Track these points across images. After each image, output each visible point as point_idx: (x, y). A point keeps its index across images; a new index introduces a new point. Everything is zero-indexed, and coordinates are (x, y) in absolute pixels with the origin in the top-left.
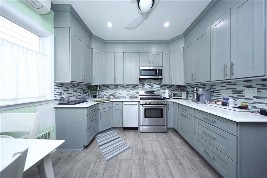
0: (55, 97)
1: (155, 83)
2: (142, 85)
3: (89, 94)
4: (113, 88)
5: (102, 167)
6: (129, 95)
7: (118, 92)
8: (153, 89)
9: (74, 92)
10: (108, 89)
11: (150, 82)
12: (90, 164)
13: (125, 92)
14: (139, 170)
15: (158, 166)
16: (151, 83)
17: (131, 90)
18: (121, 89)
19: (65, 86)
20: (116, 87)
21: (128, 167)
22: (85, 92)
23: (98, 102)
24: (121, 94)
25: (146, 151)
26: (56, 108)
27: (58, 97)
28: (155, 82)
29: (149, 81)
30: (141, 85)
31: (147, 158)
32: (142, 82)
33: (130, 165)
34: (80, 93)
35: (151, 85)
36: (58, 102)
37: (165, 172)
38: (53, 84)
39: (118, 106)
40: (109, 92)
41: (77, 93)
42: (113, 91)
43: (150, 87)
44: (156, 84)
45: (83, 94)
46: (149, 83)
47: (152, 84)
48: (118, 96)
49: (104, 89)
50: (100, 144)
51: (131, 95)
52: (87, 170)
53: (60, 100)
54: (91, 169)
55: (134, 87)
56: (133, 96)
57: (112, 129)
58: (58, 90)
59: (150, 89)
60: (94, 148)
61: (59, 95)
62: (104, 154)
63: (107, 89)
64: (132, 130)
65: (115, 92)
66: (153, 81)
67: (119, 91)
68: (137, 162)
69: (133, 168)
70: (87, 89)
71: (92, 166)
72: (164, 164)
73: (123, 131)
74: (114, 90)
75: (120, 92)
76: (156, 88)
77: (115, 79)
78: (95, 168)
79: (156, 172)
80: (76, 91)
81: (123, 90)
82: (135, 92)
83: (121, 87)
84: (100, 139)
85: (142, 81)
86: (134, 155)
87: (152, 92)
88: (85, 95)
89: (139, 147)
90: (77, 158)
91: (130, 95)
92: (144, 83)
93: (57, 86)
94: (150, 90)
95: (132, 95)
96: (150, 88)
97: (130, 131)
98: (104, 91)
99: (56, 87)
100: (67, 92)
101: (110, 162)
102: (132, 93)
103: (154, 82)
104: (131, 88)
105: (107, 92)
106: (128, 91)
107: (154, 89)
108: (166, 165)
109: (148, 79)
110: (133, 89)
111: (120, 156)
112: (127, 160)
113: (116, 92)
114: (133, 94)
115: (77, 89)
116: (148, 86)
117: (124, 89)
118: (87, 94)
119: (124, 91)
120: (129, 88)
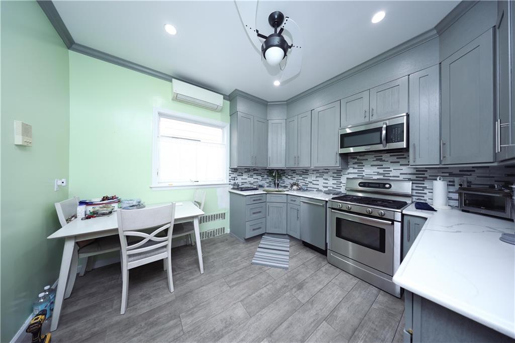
0: (230, 181)
1: (398, 160)
2: (356, 166)
3: (270, 180)
4: (302, 173)
5: (244, 264)
6: (327, 187)
7: (309, 180)
8: (391, 178)
9: (248, 177)
10: (294, 175)
11: (381, 160)
12: (240, 255)
13: (321, 181)
14: (271, 293)
15: (299, 312)
16: (384, 161)
17: (332, 178)
18: (313, 175)
19: (240, 171)
20: (305, 172)
21: (263, 282)
22: (265, 177)
23: (265, 192)
24: (313, 184)
25: (304, 287)
26: (230, 192)
27: (233, 182)
28: (395, 157)
29: (375, 157)
30: (354, 168)
31: (296, 294)
32: (358, 160)
33: (268, 281)
34: (257, 179)
35: (383, 167)
36: (232, 187)
37: (301, 325)
38: (229, 169)
39: (294, 202)
40: (295, 179)
41: (252, 178)
42: (301, 178)
43: (381, 171)
44: (401, 163)
45: (262, 180)
46: (375, 163)
47: (385, 165)
48: (309, 186)
49: (289, 174)
50: (260, 246)
51: (331, 188)
52: (235, 258)
53: (234, 185)
54: (236, 260)
55: (337, 171)
56: (337, 190)
57: (287, 236)
58: (232, 175)
59: (381, 177)
60: (253, 246)
61: (233, 180)
62: (255, 256)
63: (292, 174)
64: (316, 252)
65: (304, 180)
66: (391, 156)
67: (311, 178)
68: (278, 286)
69: (268, 287)
70: (268, 174)
71: (239, 258)
72: (312, 320)
73: (302, 247)
74: (303, 176)
75: (312, 181)
76: (399, 175)
77: (297, 159)
78: (239, 261)
79: (287, 313)
80: (251, 176)
81: (317, 177)
82: (341, 182)
83: (313, 171)
84: (265, 242)
85: (358, 157)
86: (283, 278)
87: (381, 185)
88: (264, 182)
89: (300, 276)
90: (235, 245)
91: (329, 188)
92: (362, 161)
93: (232, 171)
94: (378, 179)
95: (333, 188)
96: (379, 174)
97: (312, 252)
98: (289, 177)
99: (230, 172)
100: (241, 177)
101: (253, 266)
102: (333, 184)
103: (394, 159)
104: (332, 173)
105: (293, 179)
106: (326, 179)
107: (393, 177)
108: (312, 322)
109: (373, 153)
110: (335, 175)
111: (266, 268)
112: (269, 276)
113: (306, 179)
114: (335, 186)
115: (252, 174)
116: (375, 169)
117: (318, 175)
118: (268, 181)
119: (318, 179)
120: (327, 173)
